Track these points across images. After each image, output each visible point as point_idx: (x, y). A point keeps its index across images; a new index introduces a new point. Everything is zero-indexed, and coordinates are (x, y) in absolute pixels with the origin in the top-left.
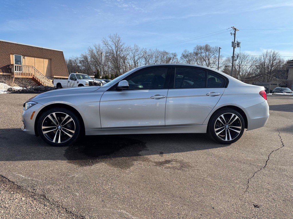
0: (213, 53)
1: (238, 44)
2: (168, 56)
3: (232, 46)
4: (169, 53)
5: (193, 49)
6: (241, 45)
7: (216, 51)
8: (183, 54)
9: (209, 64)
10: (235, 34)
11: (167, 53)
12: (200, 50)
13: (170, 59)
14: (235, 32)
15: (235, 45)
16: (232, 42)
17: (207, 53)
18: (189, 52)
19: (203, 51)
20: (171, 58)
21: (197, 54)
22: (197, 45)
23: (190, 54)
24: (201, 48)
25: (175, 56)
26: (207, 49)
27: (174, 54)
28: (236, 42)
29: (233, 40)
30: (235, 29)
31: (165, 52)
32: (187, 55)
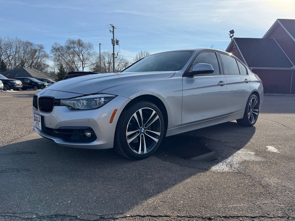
0: (86, 49)
1: (117, 42)
2: (33, 48)
3: (112, 43)
4: (34, 44)
5: (65, 42)
6: (119, 43)
7: (89, 47)
8: (53, 47)
9: (83, 60)
10: (113, 31)
11: (31, 44)
12: (72, 44)
13: (35, 51)
14: (113, 30)
15: (115, 42)
16: (112, 40)
17: (80, 48)
18: (60, 46)
19: (75, 46)
20: (37, 50)
21: (69, 48)
22: (69, 39)
23: (62, 47)
24: (73, 42)
25: (41, 48)
26: (80, 44)
27: (40, 46)
28: (115, 39)
29: (113, 38)
30: (113, 27)
31: (29, 43)
32: (58, 49)
